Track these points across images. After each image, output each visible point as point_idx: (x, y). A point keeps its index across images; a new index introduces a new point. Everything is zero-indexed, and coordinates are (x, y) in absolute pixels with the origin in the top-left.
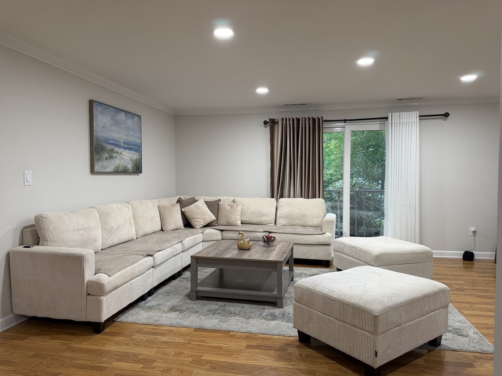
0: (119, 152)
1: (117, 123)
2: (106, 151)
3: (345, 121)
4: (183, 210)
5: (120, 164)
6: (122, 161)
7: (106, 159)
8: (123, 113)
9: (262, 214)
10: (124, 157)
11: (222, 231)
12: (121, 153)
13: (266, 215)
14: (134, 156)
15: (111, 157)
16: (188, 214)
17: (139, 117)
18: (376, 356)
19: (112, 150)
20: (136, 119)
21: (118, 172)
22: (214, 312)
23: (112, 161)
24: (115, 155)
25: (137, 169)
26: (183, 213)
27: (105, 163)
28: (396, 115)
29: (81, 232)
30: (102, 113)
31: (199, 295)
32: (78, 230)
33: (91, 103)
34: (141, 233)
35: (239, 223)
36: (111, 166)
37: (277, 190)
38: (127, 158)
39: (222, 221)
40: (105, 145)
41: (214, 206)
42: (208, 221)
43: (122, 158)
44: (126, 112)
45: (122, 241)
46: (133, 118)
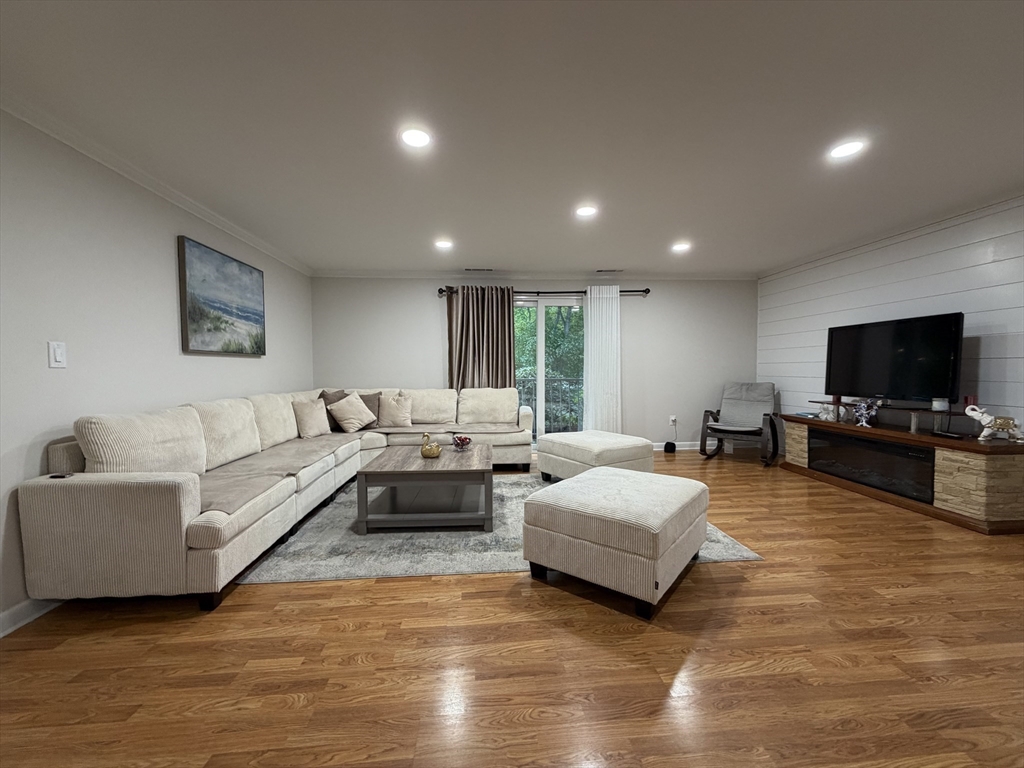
0: (230, 322)
1: (226, 278)
2: (208, 318)
3: (538, 293)
4: (328, 407)
5: (232, 340)
6: (235, 337)
7: (209, 330)
8: (235, 264)
9: (440, 411)
10: (238, 330)
11: (387, 434)
12: (233, 324)
13: (445, 411)
14: (255, 330)
15: (217, 329)
16: (337, 414)
17: (261, 273)
18: (657, 588)
19: (219, 319)
20: (256, 275)
21: (227, 352)
22: (400, 549)
23: (219, 335)
24: (223, 326)
25: (259, 349)
26: (329, 412)
27: (207, 337)
28: (595, 289)
29: (168, 445)
30: (200, 259)
31: (370, 526)
32: (164, 442)
33: (181, 241)
34: (269, 442)
35: (409, 423)
36: (218, 342)
37: (458, 379)
38: (241, 332)
39: (385, 421)
40: (207, 309)
41: (373, 402)
42: (367, 422)
43: (236, 331)
44: (240, 264)
45: (240, 456)
46: (251, 272)
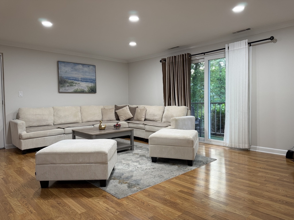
0: (78, 83)
1: (76, 70)
2: (68, 83)
3: (204, 53)
4: (116, 111)
5: (78, 88)
6: (80, 87)
7: (68, 86)
8: (80, 65)
10: (82, 85)
11: (129, 123)
12: (79, 84)
14: (91, 85)
15: (71, 85)
17: (94, 66)
19: (72, 82)
20: (91, 67)
21: (76, 92)
23: (72, 87)
24: (74, 84)
25: (93, 91)
26: (116, 113)
27: (67, 88)
30: (65, 66)
36: (72, 89)
38: (84, 86)
40: (67, 80)
43: (80, 86)
44: (83, 65)
46: (89, 67)
